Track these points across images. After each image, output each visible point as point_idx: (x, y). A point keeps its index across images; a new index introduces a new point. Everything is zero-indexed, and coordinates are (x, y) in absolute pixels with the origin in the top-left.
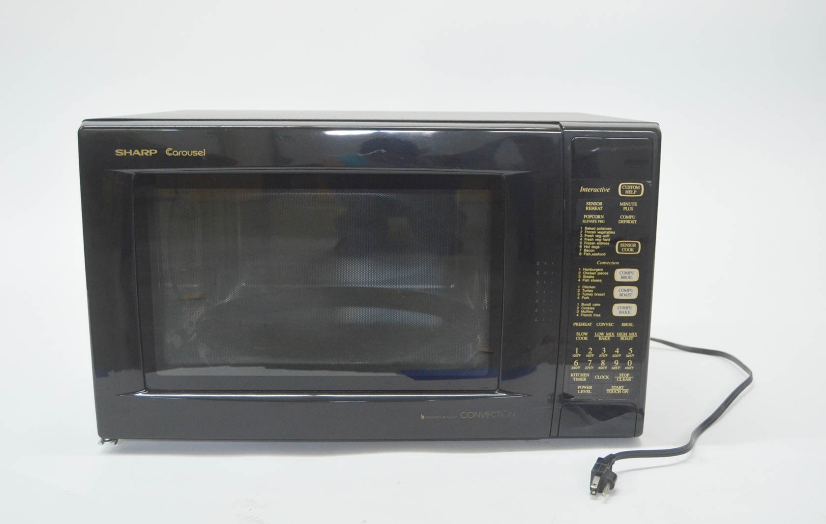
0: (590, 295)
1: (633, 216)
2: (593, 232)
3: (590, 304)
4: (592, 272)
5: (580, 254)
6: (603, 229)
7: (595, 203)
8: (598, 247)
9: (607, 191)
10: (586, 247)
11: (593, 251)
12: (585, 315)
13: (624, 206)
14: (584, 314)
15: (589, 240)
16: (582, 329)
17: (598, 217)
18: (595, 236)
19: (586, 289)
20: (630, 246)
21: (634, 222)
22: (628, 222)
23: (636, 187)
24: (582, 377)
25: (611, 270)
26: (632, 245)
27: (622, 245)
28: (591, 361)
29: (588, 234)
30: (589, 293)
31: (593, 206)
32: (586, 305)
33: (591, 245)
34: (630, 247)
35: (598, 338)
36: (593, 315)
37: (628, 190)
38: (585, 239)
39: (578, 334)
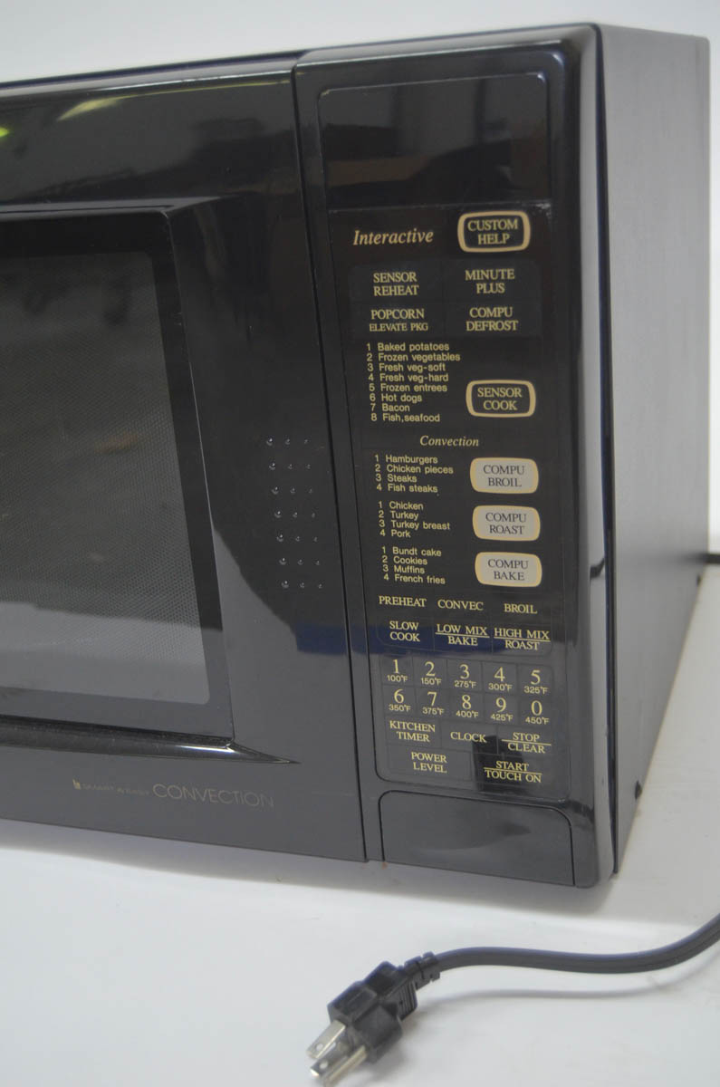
0: (412, 525)
1: (505, 310)
2: (401, 358)
3: (414, 551)
4: (410, 465)
5: (374, 417)
6: (427, 348)
7: (396, 274)
8: (419, 399)
9: (427, 240)
10: (387, 397)
11: (406, 408)
12: (406, 579)
13: (477, 281)
14: (402, 574)
15: (391, 378)
16: (402, 614)
17: (410, 313)
18: (406, 368)
19: (399, 511)
20: (506, 394)
21: (510, 325)
22: (494, 326)
23: (509, 224)
24: (417, 732)
25: (462, 460)
26: (510, 392)
27: (483, 393)
28: (435, 694)
29: (387, 363)
30: (409, 521)
31: (392, 283)
32: (404, 552)
33: (399, 394)
34: (506, 398)
35: (446, 637)
36: (425, 580)
37: (484, 232)
38: (382, 376)
39: (394, 625)
